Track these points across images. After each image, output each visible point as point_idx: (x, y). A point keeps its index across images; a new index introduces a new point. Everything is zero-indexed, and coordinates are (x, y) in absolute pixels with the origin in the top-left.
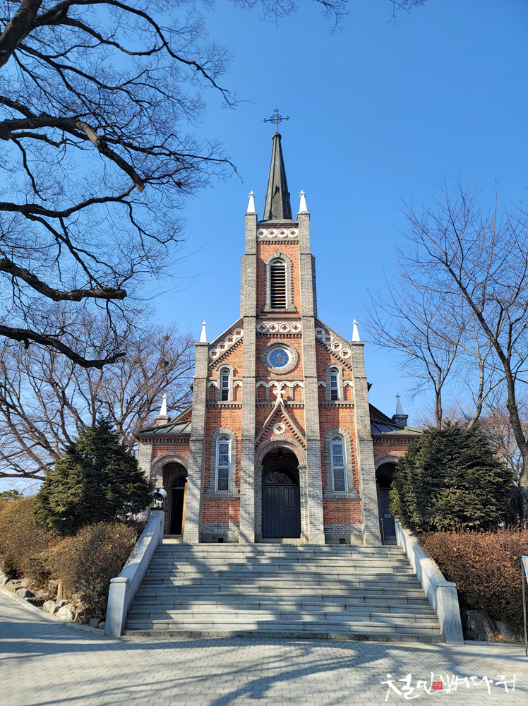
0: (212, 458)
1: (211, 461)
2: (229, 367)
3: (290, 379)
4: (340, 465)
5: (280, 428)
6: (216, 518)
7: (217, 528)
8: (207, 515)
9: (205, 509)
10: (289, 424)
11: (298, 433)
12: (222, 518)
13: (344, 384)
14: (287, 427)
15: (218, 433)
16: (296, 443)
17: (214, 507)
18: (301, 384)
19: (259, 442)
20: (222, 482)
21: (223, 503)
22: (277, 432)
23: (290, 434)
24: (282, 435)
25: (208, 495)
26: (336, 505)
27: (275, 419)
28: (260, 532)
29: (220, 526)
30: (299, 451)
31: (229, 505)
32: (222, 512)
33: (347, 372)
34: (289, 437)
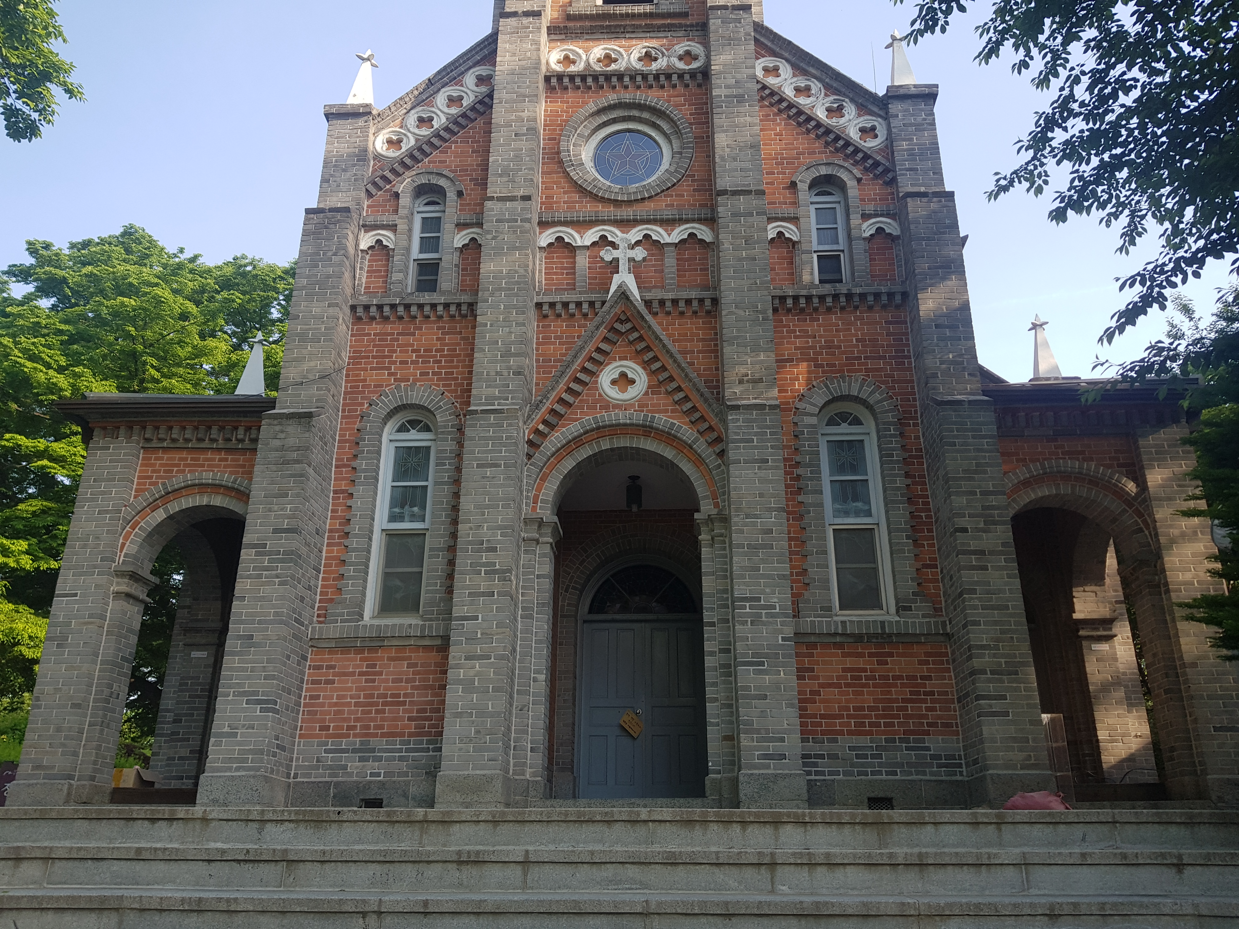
0: (359, 490)
1: (356, 503)
2: (442, 182)
3: (668, 214)
4: (857, 514)
5: (623, 380)
6: (357, 720)
7: (361, 759)
8: (322, 705)
9: (319, 682)
10: (657, 365)
11: (694, 396)
12: (382, 719)
13: (868, 229)
14: (652, 373)
15: (390, 402)
16: (687, 433)
17: (353, 674)
18: (704, 233)
19: (541, 427)
20: (398, 583)
21: (391, 659)
22: (613, 393)
23: (661, 400)
24: (633, 405)
25: (334, 630)
26: (849, 662)
27: (604, 346)
28: (534, 775)
29: (373, 750)
30: (698, 461)
31: (416, 665)
32: (385, 695)
33: (875, 189)
34: (659, 412)
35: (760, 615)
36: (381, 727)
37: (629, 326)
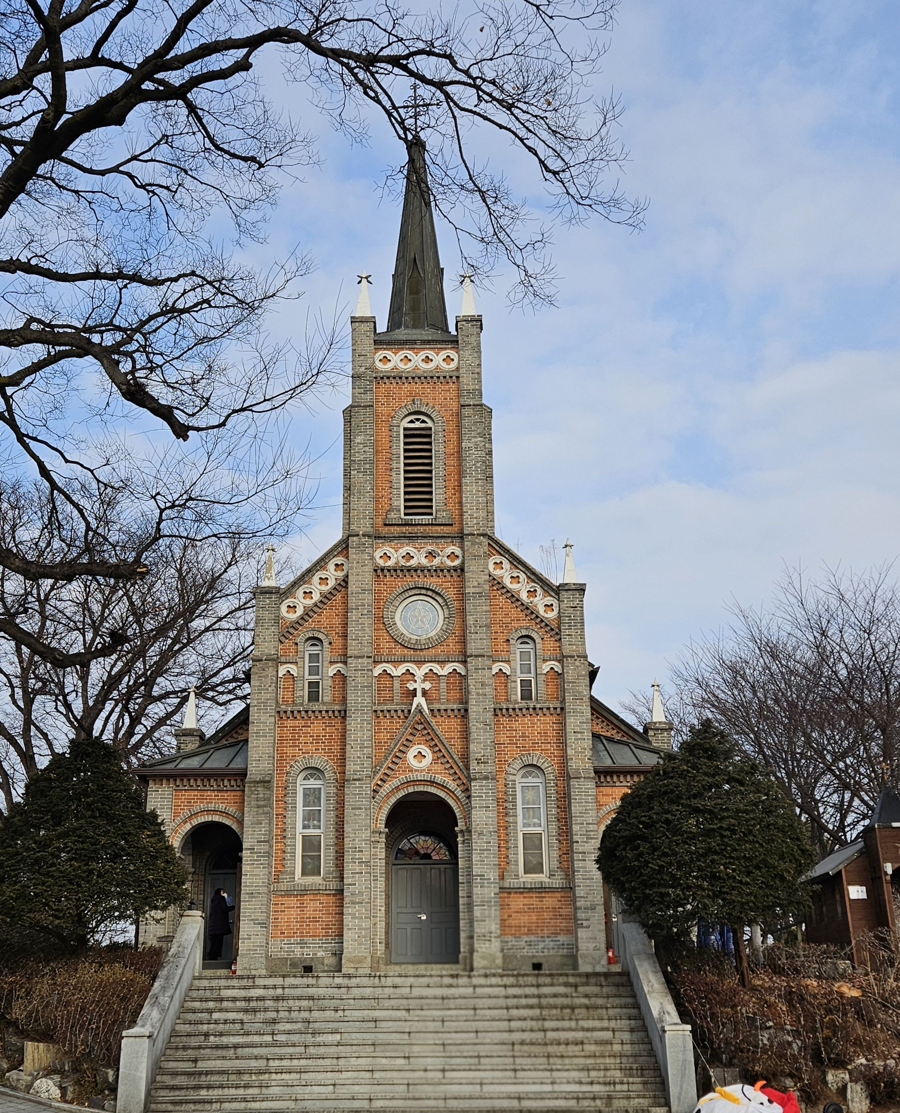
0: (289, 814)
1: (288, 820)
2: (321, 636)
3: (442, 657)
4: (535, 825)
5: (420, 755)
6: (297, 929)
7: (301, 948)
8: (281, 922)
9: (278, 911)
10: (436, 749)
11: (454, 766)
12: (309, 929)
13: (546, 667)
14: (434, 752)
15: (300, 765)
16: (452, 785)
17: (294, 907)
18: (460, 668)
19: (379, 782)
20: (309, 860)
21: (310, 900)
22: (414, 763)
23: (439, 767)
24: (424, 770)
25: (283, 886)
26: (526, 901)
27: (410, 738)
28: (381, 954)
29: (306, 943)
30: (457, 799)
31: (323, 903)
32: (310, 918)
33: (551, 644)
34: (438, 773)
35: (484, 883)
36: (309, 933)
37: (422, 726)
